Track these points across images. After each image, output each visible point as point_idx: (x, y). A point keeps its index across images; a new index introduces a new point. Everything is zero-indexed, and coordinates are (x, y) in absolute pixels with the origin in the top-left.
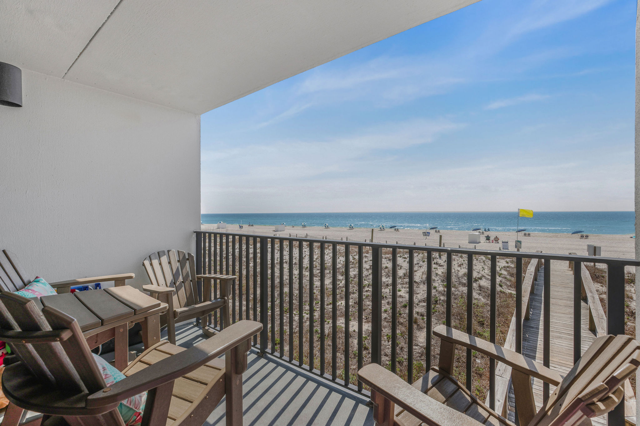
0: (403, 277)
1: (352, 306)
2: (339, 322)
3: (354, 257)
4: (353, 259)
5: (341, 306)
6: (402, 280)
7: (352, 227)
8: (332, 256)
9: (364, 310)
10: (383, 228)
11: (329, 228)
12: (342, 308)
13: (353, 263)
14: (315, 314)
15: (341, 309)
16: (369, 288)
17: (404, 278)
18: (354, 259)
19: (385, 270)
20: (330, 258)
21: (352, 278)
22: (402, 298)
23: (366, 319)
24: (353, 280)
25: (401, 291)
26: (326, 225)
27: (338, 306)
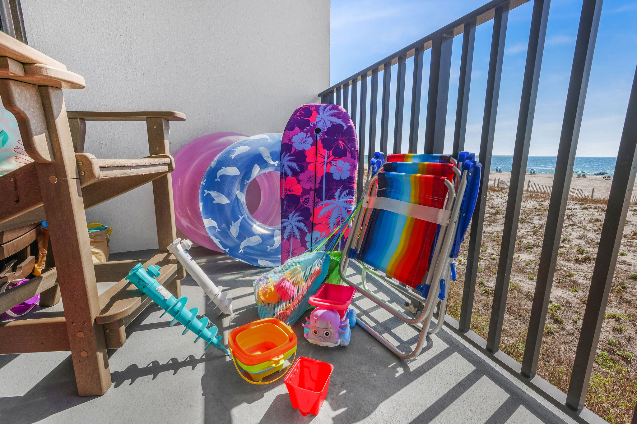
0: (630, 236)
1: (536, 263)
2: (515, 279)
3: (541, 203)
4: (539, 206)
5: (518, 259)
6: (629, 241)
7: (534, 172)
8: (507, 200)
9: (556, 271)
10: (583, 175)
11: (502, 172)
12: (520, 262)
13: (539, 210)
14: (481, 263)
15: (518, 262)
16: (565, 244)
17: (634, 238)
18: (541, 206)
19: (595, 223)
20: (504, 201)
21: (536, 227)
22: (629, 265)
23: (559, 282)
24: (538, 231)
25: (627, 255)
26: (498, 168)
27: (515, 258)
